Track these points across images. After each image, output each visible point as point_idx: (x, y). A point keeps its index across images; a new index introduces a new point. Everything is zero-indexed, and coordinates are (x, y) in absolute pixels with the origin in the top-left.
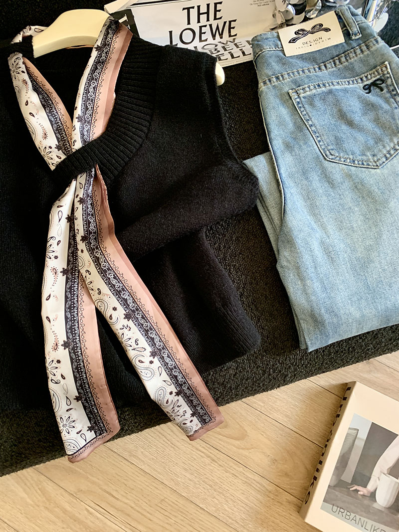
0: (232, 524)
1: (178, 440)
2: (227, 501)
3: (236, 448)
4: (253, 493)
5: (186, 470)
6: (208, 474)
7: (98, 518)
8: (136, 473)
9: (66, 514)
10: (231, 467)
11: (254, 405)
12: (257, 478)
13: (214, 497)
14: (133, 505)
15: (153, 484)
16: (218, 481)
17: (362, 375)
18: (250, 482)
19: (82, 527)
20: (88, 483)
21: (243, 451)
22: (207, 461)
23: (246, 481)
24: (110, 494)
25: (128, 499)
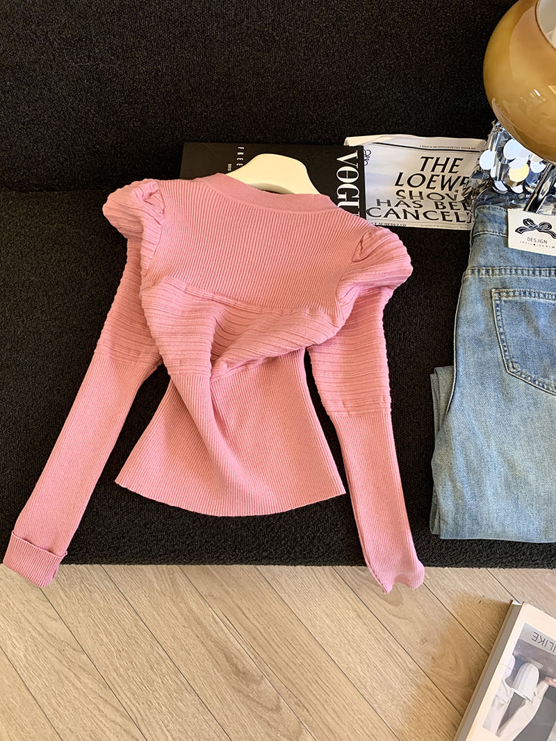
0: (360, 688)
1: (327, 581)
2: (361, 663)
3: (387, 611)
4: (391, 664)
5: (327, 615)
6: (349, 629)
7: (222, 630)
8: (274, 599)
9: (190, 613)
10: (376, 629)
12: (401, 651)
13: (349, 654)
14: (262, 631)
15: (290, 618)
16: (357, 638)
17: (547, 584)
18: (391, 653)
19: (203, 632)
20: (222, 591)
21: (393, 618)
22: (352, 614)
23: (389, 650)
24: (241, 610)
25: (259, 623)
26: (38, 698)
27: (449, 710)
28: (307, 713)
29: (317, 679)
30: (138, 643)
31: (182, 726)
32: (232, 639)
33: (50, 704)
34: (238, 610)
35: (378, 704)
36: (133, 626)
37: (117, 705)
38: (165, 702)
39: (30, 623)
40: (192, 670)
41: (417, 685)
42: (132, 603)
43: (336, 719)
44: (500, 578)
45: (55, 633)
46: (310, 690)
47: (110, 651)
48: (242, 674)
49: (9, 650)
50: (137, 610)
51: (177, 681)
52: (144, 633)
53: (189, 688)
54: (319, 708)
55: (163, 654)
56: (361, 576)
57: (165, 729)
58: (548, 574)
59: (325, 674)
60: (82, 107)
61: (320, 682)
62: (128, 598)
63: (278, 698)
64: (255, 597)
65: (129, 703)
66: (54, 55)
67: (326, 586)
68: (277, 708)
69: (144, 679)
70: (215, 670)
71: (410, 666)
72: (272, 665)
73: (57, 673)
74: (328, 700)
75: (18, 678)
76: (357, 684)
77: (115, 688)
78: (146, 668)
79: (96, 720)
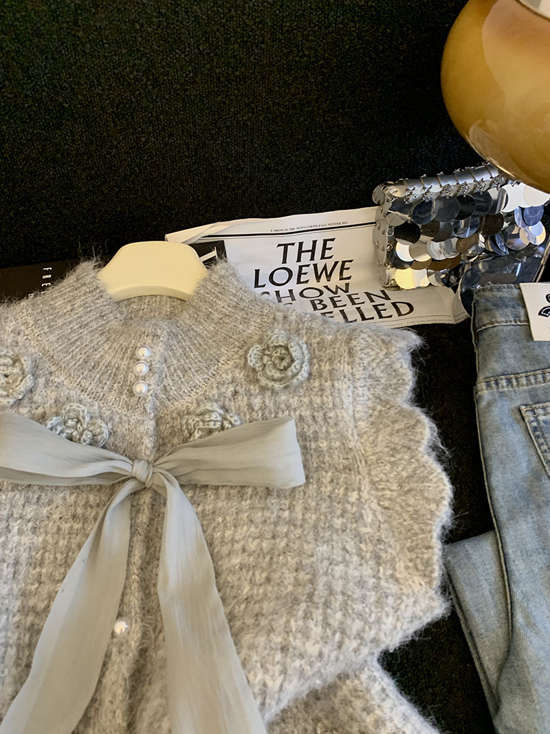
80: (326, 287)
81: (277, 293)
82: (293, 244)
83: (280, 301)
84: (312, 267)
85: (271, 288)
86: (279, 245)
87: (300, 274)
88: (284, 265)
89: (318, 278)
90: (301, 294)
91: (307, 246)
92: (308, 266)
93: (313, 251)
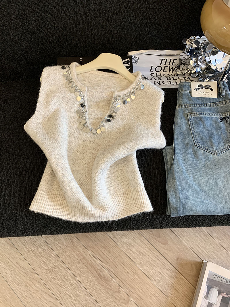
0: (153, 280)
1: (136, 236)
2: (153, 270)
3: (162, 247)
4: (165, 270)
5: (137, 251)
6: (147, 256)
7: (94, 260)
8: (114, 246)
9: (80, 254)
10: (158, 255)
11: (174, 231)
12: (168, 264)
13: (147, 267)
14: (110, 259)
15: (122, 253)
16: (150, 260)
17: (227, 232)
18: (165, 265)
19: (86, 261)
20: (93, 244)
21: (165, 250)
22: (147, 250)
23: (163, 263)
24: (101, 251)
25: (109, 256)
26: (18, 294)
27: (190, 287)
28: (131, 292)
29: (135, 278)
30: (59, 268)
31: (79, 301)
32: (98, 263)
33: (23, 296)
34: (100, 252)
35: (160, 286)
36: (56, 261)
37: (51, 294)
38: (71, 292)
39: (12, 263)
40: (82, 277)
41: (176, 277)
42: (55, 251)
43: (144, 294)
44: (208, 231)
45: (24, 266)
46: (132, 283)
47: (47, 272)
48: (103, 278)
49: (4, 275)
50: (58, 254)
51: (76, 282)
52: (61, 264)
53: (81, 285)
54: (136, 290)
55: (70, 272)
56: (150, 234)
57: (72, 303)
58: (227, 228)
59: (138, 275)
60: (24, 44)
61: (136, 279)
62: (53, 249)
63: (119, 287)
64: (107, 245)
65: (56, 294)
66: (11, 23)
67: (136, 239)
68: (119, 291)
69: (62, 283)
70: (92, 277)
71: (173, 270)
72: (115, 273)
73: (25, 283)
74: (140, 286)
75: (9, 286)
76: (151, 279)
77: (50, 288)
78: (62, 278)
79: (43, 302)
80: (171, 74)
81: (156, 74)
82: (164, 59)
83: (157, 76)
84: (168, 67)
85: (155, 72)
86: (160, 59)
87: (164, 69)
88: (160, 66)
89: (169, 71)
90: (164, 75)
91: (169, 61)
92: (167, 67)
93: (170, 62)
